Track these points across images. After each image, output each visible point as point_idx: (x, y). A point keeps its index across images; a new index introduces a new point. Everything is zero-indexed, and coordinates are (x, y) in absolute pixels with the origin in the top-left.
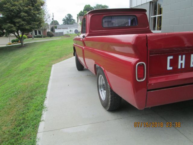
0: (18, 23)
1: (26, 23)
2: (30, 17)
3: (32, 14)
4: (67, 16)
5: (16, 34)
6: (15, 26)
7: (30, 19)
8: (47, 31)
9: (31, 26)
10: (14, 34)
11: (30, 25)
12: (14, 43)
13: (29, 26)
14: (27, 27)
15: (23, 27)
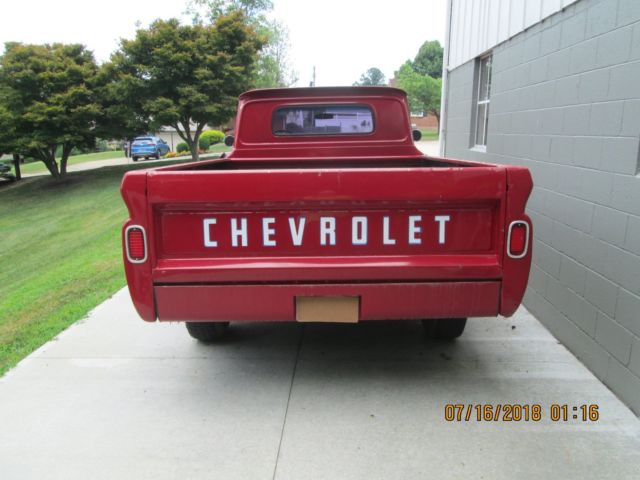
0: (186, 97)
1: (208, 97)
2: (221, 81)
3: (227, 74)
4: (366, 76)
5: (181, 126)
6: (177, 103)
7: (219, 85)
8: (288, 121)
9: (219, 105)
10: (177, 127)
11: (218, 102)
12: (184, 152)
13: (216, 105)
14: (211, 109)
15: (199, 109)
